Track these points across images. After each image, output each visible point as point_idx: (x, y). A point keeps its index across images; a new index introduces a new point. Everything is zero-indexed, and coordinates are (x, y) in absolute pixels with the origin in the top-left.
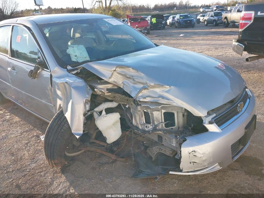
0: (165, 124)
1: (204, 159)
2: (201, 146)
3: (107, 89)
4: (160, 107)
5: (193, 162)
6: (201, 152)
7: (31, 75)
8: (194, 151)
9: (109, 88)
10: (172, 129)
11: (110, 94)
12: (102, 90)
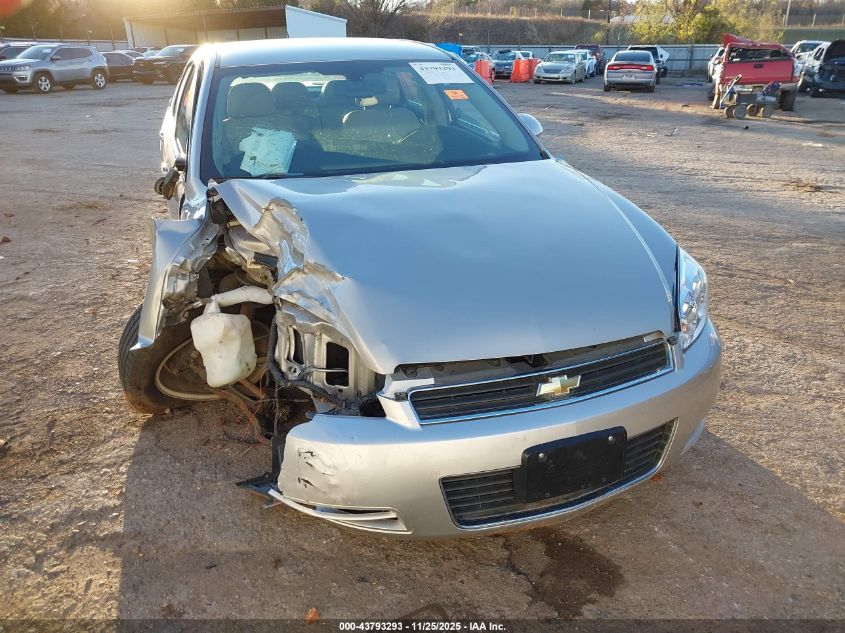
0: (327, 373)
1: (333, 481)
2: (331, 445)
3: (256, 253)
4: (314, 325)
5: (304, 481)
6: (329, 463)
7: (161, 190)
8: (312, 453)
9: (261, 251)
10: (341, 391)
11: (259, 267)
12: (243, 254)
